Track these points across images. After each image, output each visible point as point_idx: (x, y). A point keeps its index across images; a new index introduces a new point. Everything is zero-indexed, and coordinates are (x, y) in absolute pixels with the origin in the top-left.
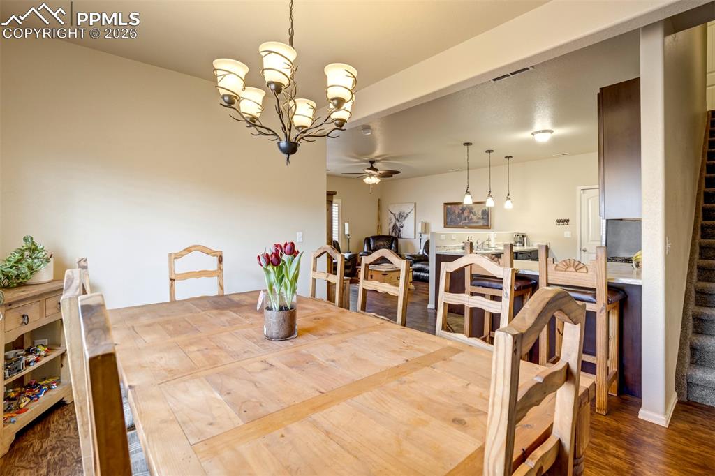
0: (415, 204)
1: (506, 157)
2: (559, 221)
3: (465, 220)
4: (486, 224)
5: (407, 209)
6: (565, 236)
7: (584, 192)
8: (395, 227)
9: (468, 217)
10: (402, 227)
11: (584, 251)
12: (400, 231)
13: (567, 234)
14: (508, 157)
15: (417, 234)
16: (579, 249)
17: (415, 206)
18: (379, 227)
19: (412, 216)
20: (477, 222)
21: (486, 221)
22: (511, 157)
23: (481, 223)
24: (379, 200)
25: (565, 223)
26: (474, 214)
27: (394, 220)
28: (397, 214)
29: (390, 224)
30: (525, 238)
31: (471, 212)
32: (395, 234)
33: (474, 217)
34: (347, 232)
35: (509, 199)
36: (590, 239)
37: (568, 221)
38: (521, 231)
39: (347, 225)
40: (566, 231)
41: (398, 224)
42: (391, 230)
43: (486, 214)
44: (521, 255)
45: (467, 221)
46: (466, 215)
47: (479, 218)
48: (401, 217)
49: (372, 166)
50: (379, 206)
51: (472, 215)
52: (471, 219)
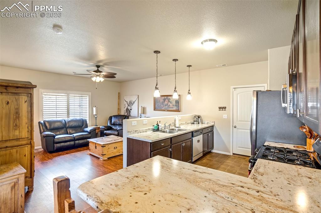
0: (138, 96)
1: (188, 66)
2: (220, 108)
3: (166, 106)
4: (177, 109)
5: (134, 98)
6: (224, 118)
7: (235, 90)
8: (127, 109)
9: (168, 104)
10: (131, 110)
11: (235, 127)
12: (130, 112)
13: (225, 116)
14: (189, 66)
15: (139, 114)
16: (232, 126)
17: (138, 97)
18: (119, 109)
19: (136, 103)
20: (172, 108)
21: (177, 108)
22: (191, 66)
23: (175, 108)
24: (119, 93)
25: (224, 109)
26: (171, 103)
27: (127, 105)
28: (128, 102)
29: (125, 107)
30: (200, 119)
31: (169, 101)
32: (128, 114)
33: (171, 105)
34: (94, 113)
35: (189, 93)
36: (238, 120)
37: (225, 108)
38: (198, 114)
39: (94, 109)
40: (224, 115)
41: (129, 108)
42: (125, 112)
43: (178, 102)
44: (196, 133)
45: (167, 107)
46: (166, 103)
47: (174, 105)
48: (131, 103)
49: (98, 70)
50: (119, 97)
51: (169, 103)
52: (169, 106)
